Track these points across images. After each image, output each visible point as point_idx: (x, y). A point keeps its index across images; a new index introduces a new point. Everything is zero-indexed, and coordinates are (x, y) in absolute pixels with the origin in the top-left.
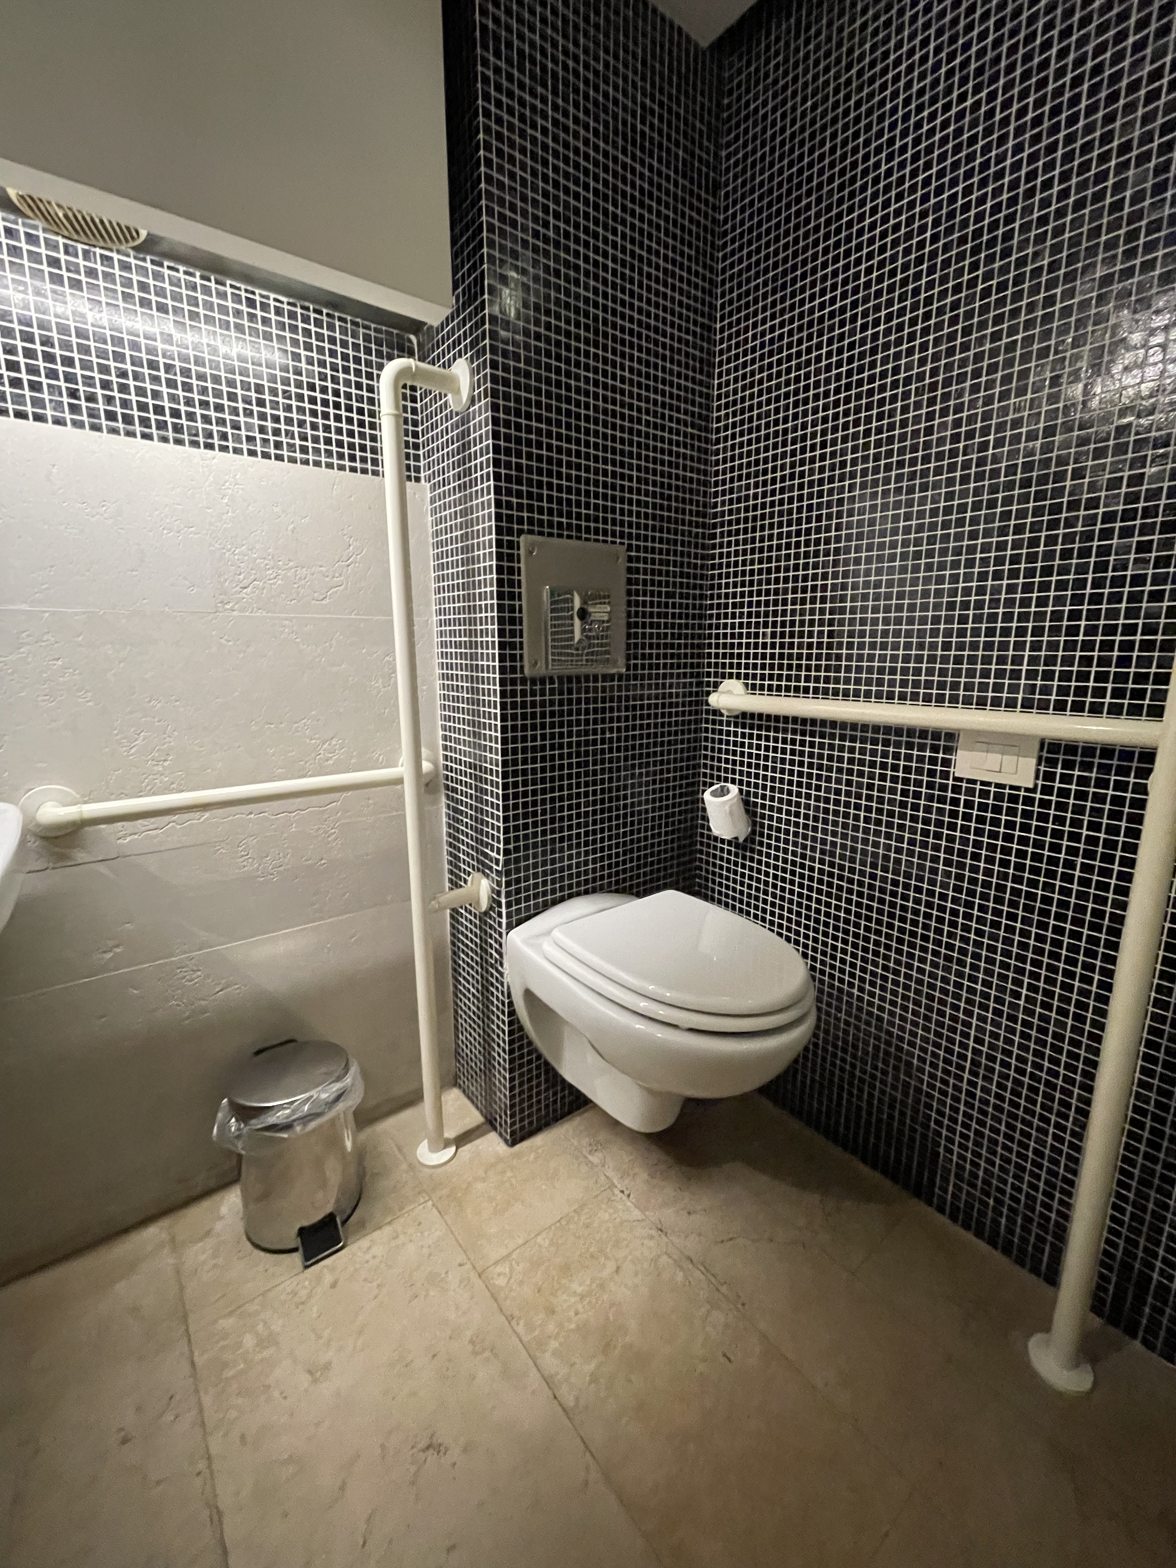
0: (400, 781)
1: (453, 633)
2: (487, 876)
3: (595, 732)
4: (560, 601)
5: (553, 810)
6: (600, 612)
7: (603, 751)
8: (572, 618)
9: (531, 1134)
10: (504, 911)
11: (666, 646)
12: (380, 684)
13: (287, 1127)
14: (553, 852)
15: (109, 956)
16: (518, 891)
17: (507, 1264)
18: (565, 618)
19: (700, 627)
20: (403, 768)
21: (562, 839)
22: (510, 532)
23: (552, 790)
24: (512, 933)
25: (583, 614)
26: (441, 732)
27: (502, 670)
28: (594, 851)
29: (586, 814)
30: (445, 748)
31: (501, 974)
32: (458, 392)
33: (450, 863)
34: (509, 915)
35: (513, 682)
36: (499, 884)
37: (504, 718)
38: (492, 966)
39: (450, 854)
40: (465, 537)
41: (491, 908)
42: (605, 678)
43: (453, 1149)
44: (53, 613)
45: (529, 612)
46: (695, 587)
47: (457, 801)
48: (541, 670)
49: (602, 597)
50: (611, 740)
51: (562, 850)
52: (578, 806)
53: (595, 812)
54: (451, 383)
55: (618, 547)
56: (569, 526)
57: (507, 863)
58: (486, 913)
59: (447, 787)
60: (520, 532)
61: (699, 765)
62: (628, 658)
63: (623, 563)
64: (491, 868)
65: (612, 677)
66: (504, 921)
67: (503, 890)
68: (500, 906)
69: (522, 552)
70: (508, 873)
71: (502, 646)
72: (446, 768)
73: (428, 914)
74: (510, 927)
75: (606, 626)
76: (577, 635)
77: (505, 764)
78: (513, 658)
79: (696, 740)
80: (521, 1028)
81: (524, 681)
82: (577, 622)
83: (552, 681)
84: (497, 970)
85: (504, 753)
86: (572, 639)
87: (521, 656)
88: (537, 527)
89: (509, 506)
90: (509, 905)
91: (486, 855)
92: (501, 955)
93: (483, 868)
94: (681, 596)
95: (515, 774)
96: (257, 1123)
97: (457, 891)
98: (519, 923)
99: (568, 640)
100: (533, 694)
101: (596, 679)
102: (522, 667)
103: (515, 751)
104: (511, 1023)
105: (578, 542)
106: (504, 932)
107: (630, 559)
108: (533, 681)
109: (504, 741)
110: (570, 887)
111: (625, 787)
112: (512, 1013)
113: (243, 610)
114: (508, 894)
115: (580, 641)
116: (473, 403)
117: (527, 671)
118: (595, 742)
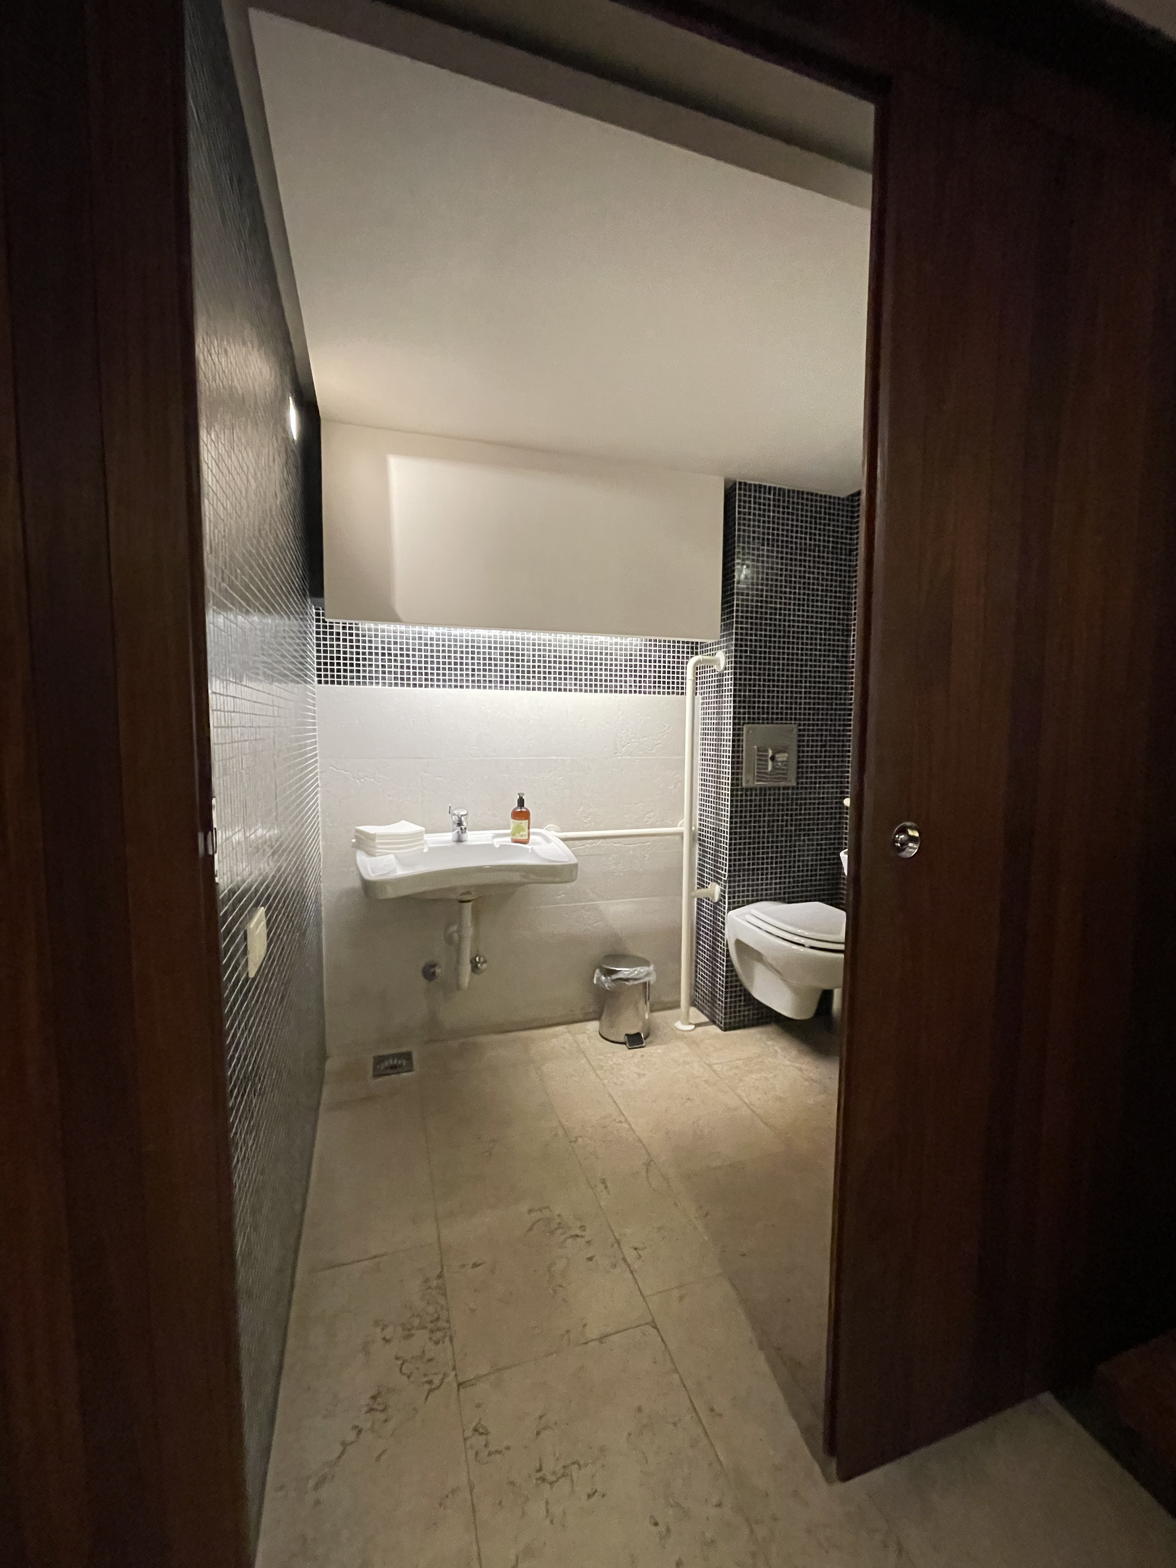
0: (681, 834)
1: (708, 765)
2: (719, 884)
3: (778, 816)
4: (762, 750)
5: (754, 853)
6: (781, 757)
7: (782, 826)
8: (767, 761)
9: (735, 1028)
10: (727, 901)
11: (820, 772)
12: (672, 787)
13: (627, 980)
14: (753, 875)
15: (559, 897)
16: (734, 892)
17: (720, 1066)
18: (763, 760)
19: (842, 761)
20: (682, 827)
21: (758, 869)
22: (739, 724)
23: (754, 843)
24: (730, 912)
25: (773, 758)
26: (698, 812)
27: (732, 785)
28: (776, 878)
29: (772, 858)
30: (700, 820)
31: (723, 934)
32: (719, 665)
33: (699, 879)
34: (729, 903)
35: (737, 790)
36: (725, 887)
37: (732, 806)
38: (719, 931)
39: (700, 874)
40: (718, 724)
41: (721, 900)
42: (784, 788)
43: (694, 1026)
44: (562, 760)
45: (746, 758)
46: (839, 741)
47: (704, 846)
48: (751, 785)
49: (784, 750)
50: (787, 820)
51: (758, 874)
52: (768, 853)
53: (777, 857)
54: (717, 662)
55: (793, 726)
56: (768, 719)
57: (729, 876)
58: (717, 903)
59: (700, 839)
60: (744, 724)
61: (842, 838)
62: (798, 778)
63: (795, 731)
64: (721, 879)
65: (788, 788)
66: (726, 906)
67: (727, 890)
68: (725, 898)
69: (744, 732)
70: (730, 882)
71: (733, 774)
72: (700, 830)
73: (690, 898)
74: (729, 910)
75: (786, 763)
76: (770, 769)
77: (731, 828)
78: (737, 779)
79: (840, 823)
80: (732, 966)
81: (742, 789)
82: (770, 763)
83: (756, 790)
84: (722, 933)
85: (731, 823)
86: (767, 769)
87: (742, 778)
88: (752, 721)
89: (739, 713)
90: (729, 898)
91: (718, 873)
92: (723, 923)
93: (717, 880)
94: (830, 746)
95: (736, 833)
96: (614, 977)
97: (703, 890)
98: (734, 908)
99: (764, 769)
100: (746, 795)
101: (779, 789)
102: (741, 784)
103: (736, 823)
104: (727, 961)
105: (772, 725)
106: (726, 911)
107: (800, 730)
108: (747, 790)
109: (731, 817)
110: (762, 895)
111: (795, 846)
112: (728, 956)
113: (622, 756)
114: (729, 893)
115: (771, 771)
116: (725, 669)
117: (744, 785)
118: (778, 821)
